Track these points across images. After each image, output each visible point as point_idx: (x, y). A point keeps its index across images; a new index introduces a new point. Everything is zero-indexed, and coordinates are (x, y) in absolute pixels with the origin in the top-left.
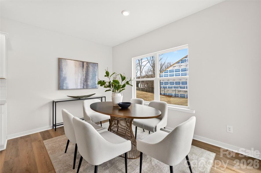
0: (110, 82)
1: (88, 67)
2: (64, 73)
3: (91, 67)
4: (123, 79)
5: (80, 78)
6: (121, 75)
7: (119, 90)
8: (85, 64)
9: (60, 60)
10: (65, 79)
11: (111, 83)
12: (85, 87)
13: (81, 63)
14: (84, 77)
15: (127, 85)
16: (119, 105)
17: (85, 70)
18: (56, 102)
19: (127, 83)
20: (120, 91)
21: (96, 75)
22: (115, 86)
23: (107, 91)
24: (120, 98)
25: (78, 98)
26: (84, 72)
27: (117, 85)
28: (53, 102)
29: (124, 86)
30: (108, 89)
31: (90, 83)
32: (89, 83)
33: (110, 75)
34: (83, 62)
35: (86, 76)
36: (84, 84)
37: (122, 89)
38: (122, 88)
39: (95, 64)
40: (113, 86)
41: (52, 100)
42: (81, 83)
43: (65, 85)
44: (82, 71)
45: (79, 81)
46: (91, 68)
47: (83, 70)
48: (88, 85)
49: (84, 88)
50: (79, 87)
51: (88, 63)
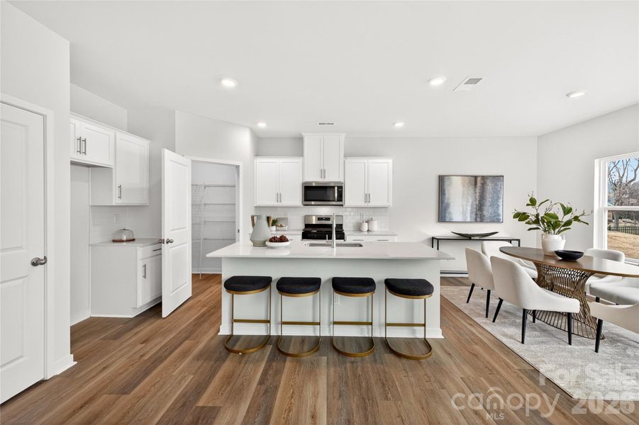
0: (537, 216)
1: (483, 185)
2: (446, 196)
3: (490, 184)
4: (567, 211)
5: (470, 204)
6: (562, 206)
7: (557, 230)
8: (479, 179)
9: (441, 179)
10: (448, 205)
11: (540, 217)
12: (478, 220)
13: (473, 179)
14: (477, 202)
15: (574, 223)
16: (558, 253)
17: (478, 191)
18: (438, 240)
19: (576, 218)
20: (559, 232)
21: (498, 198)
22: (549, 223)
23: (530, 229)
24: (559, 242)
25: (468, 237)
26: (478, 194)
27: (553, 221)
28: (433, 238)
29: (569, 223)
30: (534, 226)
31: (487, 212)
32: (485, 213)
33: (538, 204)
34: (476, 177)
35: (479, 201)
36: (476, 214)
37: (563, 228)
38: (563, 226)
39: (498, 179)
40: (543, 222)
41: (431, 237)
42: (471, 213)
43: (447, 215)
44: (473, 192)
45: (469, 208)
46: (489, 187)
47: (475, 190)
48: (484, 216)
49: (476, 221)
50: (468, 219)
51: (484, 178)
